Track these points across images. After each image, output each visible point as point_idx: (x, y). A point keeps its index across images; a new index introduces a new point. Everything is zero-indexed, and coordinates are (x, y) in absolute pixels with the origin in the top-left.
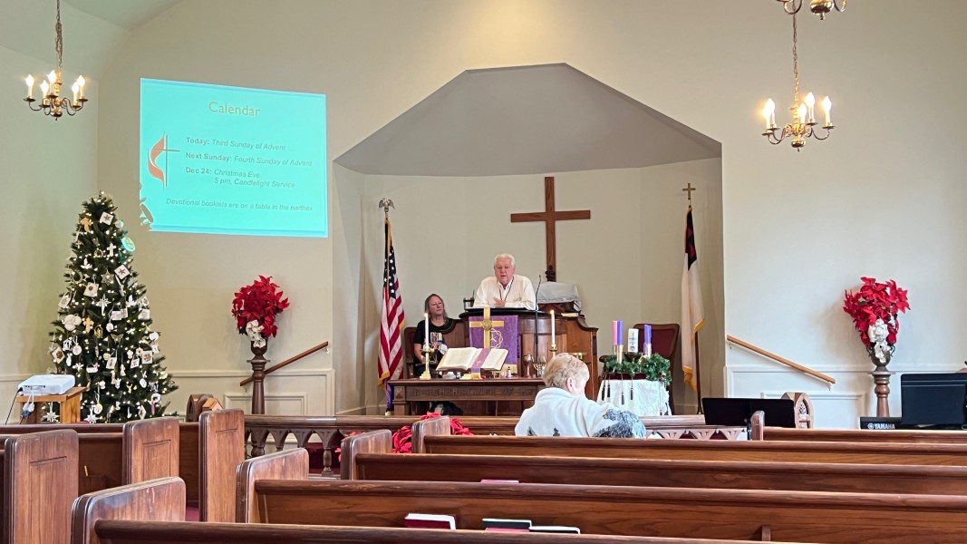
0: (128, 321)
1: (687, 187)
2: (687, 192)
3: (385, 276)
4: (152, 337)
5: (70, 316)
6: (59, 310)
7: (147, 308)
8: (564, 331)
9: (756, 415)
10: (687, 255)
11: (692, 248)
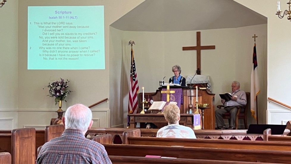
1: (254, 36)
2: (254, 38)
3: (131, 72)
8: (201, 95)
9: (266, 130)
10: (253, 64)
11: (255, 61)
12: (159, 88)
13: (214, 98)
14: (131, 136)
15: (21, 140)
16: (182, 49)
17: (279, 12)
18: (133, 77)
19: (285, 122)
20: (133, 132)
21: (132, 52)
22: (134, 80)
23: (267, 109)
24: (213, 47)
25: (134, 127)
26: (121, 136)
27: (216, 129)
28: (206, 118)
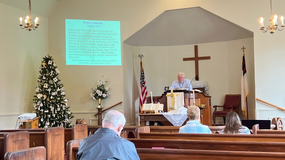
0: (58, 96)
1: (242, 48)
3: (141, 80)
4: (65, 101)
5: (39, 94)
6: (36, 92)
7: (64, 91)
8: (199, 97)
9: (254, 126)
10: (243, 71)
11: (245, 68)
12: (164, 93)
13: (210, 100)
14: (142, 132)
15: (53, 137)
16: (183, 60)
17: (263, 27)
18: (142, 83)
19: (271, 119)
20: (143, 128)
21: (141, 63)
22: (144, 86)
23: (255, 108)
24: (209, 58)
25: (144, 124)
26: (134, 133)
27: (213, 125)
28: (204, 117)
